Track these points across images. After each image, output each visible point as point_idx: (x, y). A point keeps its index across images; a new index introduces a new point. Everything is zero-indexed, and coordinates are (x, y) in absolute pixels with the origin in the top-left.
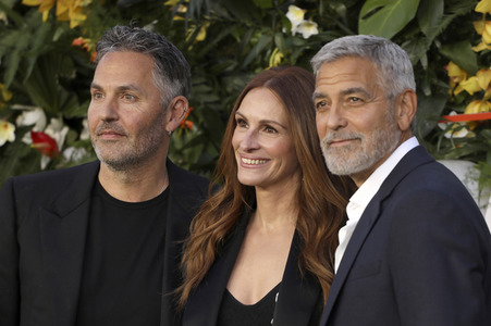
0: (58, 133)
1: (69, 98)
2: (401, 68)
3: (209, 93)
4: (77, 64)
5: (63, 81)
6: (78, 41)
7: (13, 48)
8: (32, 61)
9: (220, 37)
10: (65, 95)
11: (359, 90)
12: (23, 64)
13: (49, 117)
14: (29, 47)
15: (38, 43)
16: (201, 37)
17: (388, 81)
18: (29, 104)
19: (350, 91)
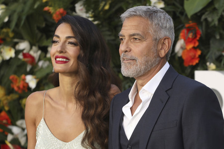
0: (35, 53)
1: (42, 36)
2: (165, 25)
3: (110, 35)
4: (46, 20)
5: (38, 28)
6: (47, 8)
7: (14, 11)
8: (24, 18)
9: (117, 7)
10: (39, 35)
11: (138, 34)
12: (19, 19)
13: (32, 45)
14: (23, 11)
15: (27, 9)
16: (107, 7)
17: (155, 31)
18: (22, 39)
19: (134, 35)
